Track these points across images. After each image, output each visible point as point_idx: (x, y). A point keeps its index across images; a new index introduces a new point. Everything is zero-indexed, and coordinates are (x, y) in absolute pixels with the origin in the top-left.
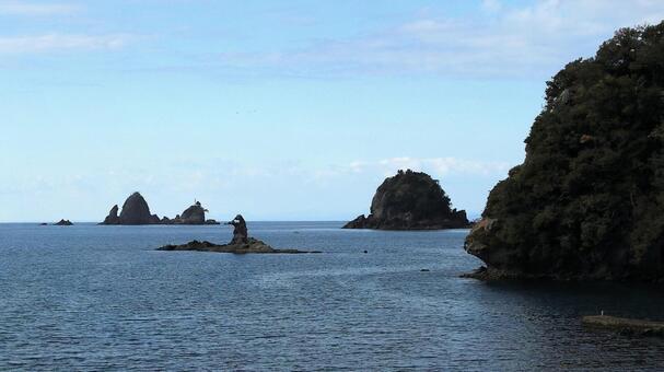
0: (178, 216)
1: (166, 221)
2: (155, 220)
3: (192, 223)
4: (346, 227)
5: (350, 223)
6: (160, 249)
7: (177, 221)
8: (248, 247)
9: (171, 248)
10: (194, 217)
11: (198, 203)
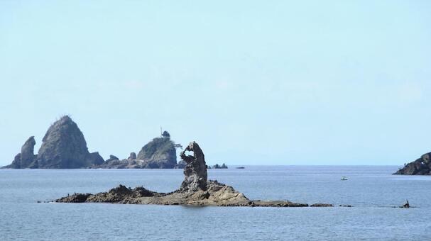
0: (133, 155)
1: (114, 162)
2: (97, 161)
3: (154, 166)
4: (402, 172)
5: (407, 166)
6: (62, 200)
7: (133, 162)
8: (207, 196)
9: (81, 199)
10: (160, 157)
11: (166, 134)
